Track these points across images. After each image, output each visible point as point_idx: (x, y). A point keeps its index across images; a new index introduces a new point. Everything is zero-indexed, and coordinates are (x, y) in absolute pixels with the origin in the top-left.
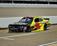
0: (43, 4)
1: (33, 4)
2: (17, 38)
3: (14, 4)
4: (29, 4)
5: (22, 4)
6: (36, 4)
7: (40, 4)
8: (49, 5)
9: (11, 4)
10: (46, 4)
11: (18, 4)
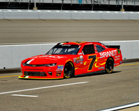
0: (108, 12)
1: (84, 12)
2: (45, 92)
3: (39, 11)
4: (76, 11)
5: (58, 11)
6: (93, 12)
7: (101, 12)
8: (123, 12)
9: (30, 11)
10: (116, 12)
11: (49, 11)
